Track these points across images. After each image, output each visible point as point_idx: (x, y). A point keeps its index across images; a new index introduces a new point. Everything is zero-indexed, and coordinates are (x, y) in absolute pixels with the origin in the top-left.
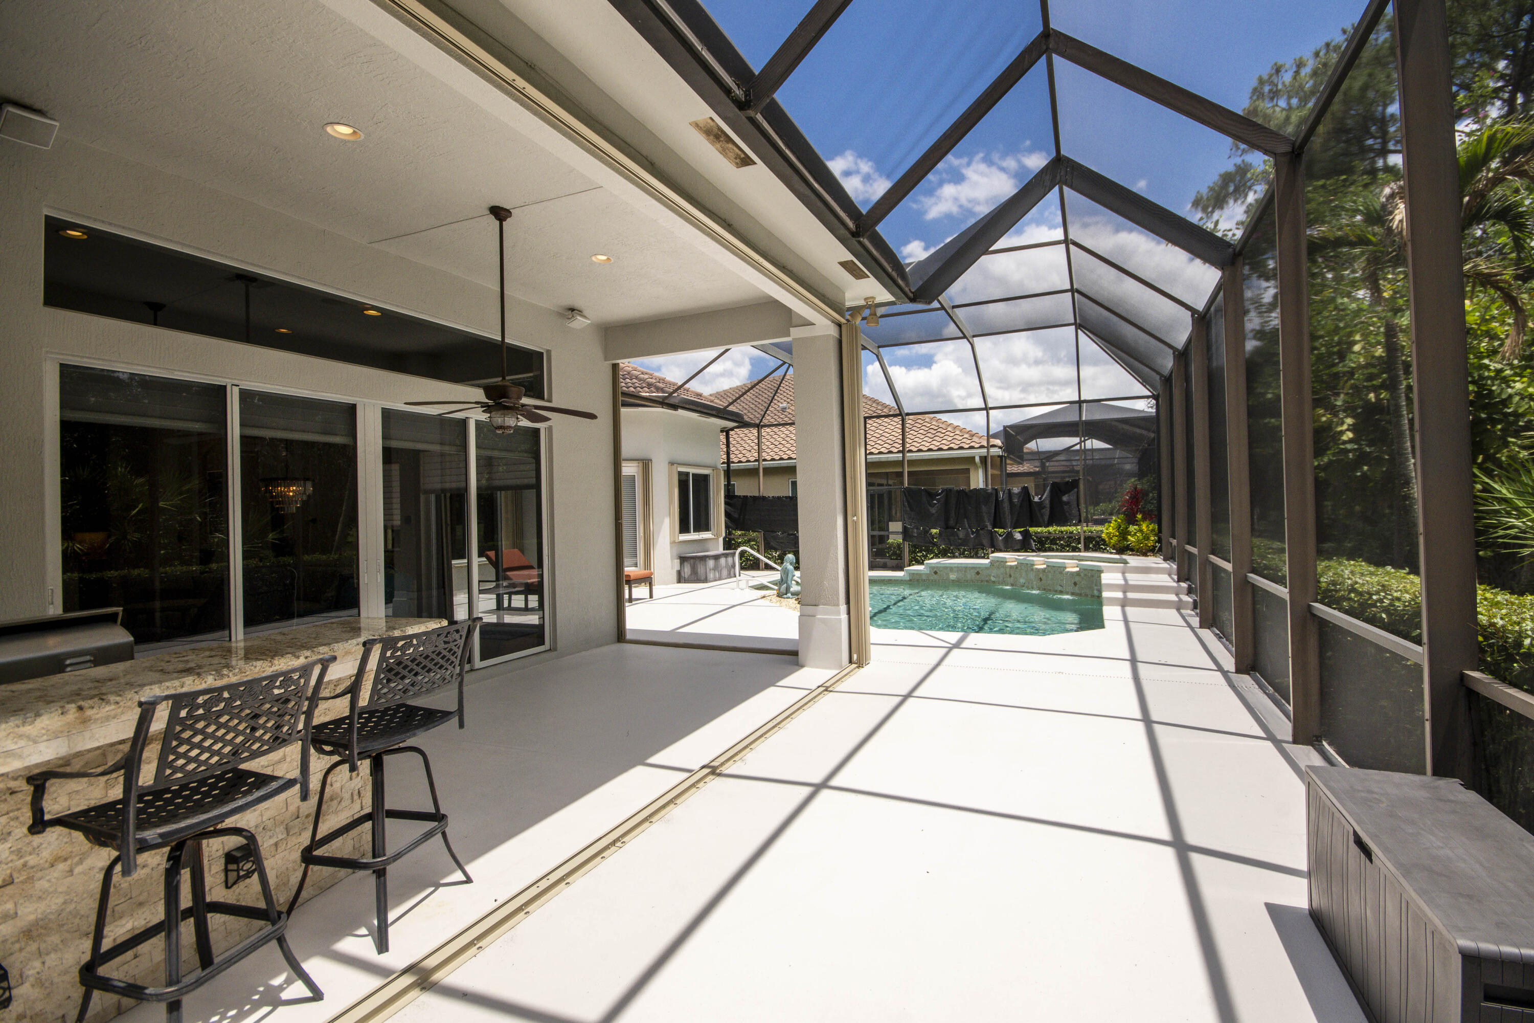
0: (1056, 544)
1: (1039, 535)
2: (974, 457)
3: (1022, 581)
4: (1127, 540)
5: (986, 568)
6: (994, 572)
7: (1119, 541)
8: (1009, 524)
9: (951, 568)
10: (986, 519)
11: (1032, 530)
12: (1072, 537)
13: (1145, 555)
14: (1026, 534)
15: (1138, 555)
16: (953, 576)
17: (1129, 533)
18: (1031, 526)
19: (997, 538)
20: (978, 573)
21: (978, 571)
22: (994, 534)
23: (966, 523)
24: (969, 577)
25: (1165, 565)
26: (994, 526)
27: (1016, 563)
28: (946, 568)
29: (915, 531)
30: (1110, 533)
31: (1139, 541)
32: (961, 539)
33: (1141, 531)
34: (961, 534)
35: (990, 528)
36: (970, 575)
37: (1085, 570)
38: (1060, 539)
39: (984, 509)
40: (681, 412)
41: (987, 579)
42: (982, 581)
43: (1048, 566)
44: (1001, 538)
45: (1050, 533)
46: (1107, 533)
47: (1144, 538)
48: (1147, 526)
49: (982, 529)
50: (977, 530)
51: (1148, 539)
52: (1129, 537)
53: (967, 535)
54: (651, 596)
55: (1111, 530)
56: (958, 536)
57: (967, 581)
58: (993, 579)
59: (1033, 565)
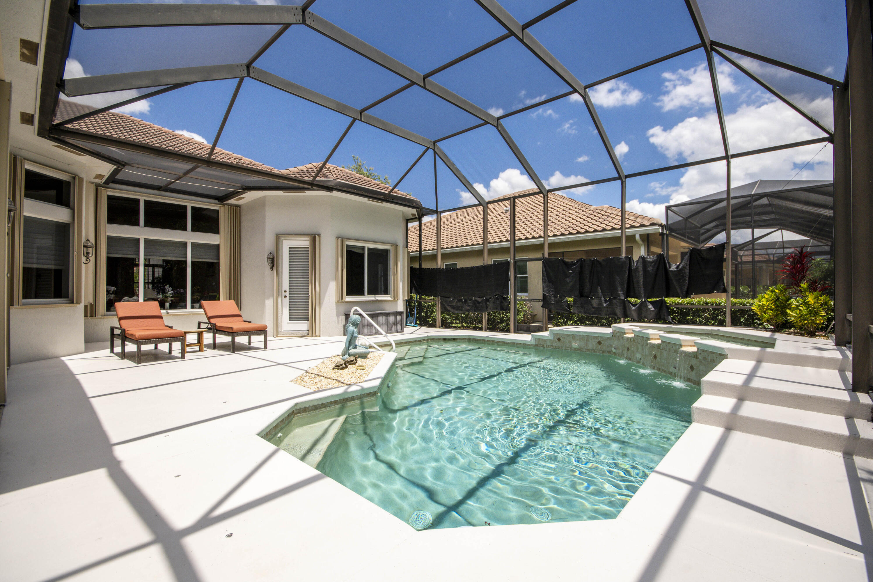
0: (699, 316)
1: (680, 307)
2: (635, 235)
3: (638, 356)
4: (786, 314)
5: (608, 338)
6: (615, 343)
7: (777, 315)
8: (643, 295)
9: (573, 336)
10: (619, 288)
11: (668, 300)
12: (718, 310)
13: (812, 334)
14: (660, 306)
15: (802, 335)
16: (575, 345)
17: (789, 307)
18: (667, 296)
19: (630, 308)
20: (599, 343)
21: (599, 340)
22: (627, 304)
23: (600, 291)
24: (590, 346)
25: (837, 355)
26: (628, 295)
27: (633, 335)
28: (568, 335)
29: (553, 298)
30: (763, 306)
31: (802, 317)
32: (594, 308)
33: (806, 304)
34: (595, 303)
35: (622, 298)
36: (592, 344)
37: (704, 351)
38: (704, 311)
39: (618, 279)
40: (335, 194)
41: (608, 349)
42: (603, 351)
43: (662, 341)
44: (634, 308)
45: (692, 304)
46: (759, 306)
47: (810, 312)
48: (816, 298)
49: (615, 298)
50: (610, 298)
51: (816, 314)
52: (788, 311)
53: (600, 304)
54: (266, 347)
55: (764, 302)
56: (592, 305)
57: (589, 350)
58: (614, 350)
59: (648, 339)
